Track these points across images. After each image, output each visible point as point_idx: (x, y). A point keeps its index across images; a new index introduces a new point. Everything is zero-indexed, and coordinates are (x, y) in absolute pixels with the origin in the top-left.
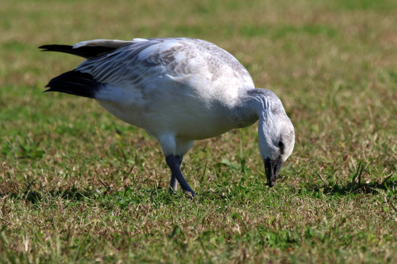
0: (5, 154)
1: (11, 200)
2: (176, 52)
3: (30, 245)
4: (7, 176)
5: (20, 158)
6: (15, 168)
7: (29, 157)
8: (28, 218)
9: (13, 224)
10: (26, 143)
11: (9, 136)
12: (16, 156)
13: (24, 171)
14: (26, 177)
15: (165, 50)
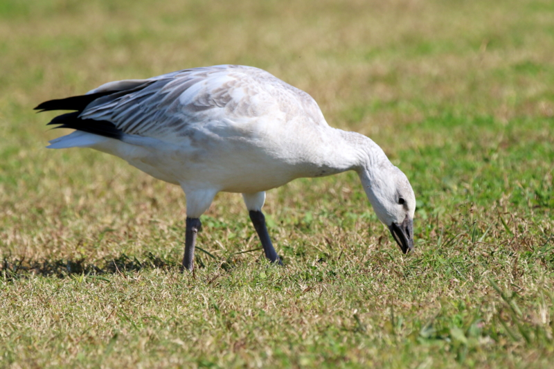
0: (516, 203)
1: (524, 260)
2: (231, 89)
3: (549, 315)
4: (518, 230)
5: (535, 207)
6: (529, 219)
7: (546, 206)
8: (546, 282)
9: (527, 289)
10: (542, 187)
11: (521, 180)
12: (531, 204)
13: (540, 223)
14: (543, 230)
15: (216, 88)
